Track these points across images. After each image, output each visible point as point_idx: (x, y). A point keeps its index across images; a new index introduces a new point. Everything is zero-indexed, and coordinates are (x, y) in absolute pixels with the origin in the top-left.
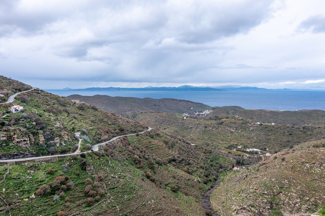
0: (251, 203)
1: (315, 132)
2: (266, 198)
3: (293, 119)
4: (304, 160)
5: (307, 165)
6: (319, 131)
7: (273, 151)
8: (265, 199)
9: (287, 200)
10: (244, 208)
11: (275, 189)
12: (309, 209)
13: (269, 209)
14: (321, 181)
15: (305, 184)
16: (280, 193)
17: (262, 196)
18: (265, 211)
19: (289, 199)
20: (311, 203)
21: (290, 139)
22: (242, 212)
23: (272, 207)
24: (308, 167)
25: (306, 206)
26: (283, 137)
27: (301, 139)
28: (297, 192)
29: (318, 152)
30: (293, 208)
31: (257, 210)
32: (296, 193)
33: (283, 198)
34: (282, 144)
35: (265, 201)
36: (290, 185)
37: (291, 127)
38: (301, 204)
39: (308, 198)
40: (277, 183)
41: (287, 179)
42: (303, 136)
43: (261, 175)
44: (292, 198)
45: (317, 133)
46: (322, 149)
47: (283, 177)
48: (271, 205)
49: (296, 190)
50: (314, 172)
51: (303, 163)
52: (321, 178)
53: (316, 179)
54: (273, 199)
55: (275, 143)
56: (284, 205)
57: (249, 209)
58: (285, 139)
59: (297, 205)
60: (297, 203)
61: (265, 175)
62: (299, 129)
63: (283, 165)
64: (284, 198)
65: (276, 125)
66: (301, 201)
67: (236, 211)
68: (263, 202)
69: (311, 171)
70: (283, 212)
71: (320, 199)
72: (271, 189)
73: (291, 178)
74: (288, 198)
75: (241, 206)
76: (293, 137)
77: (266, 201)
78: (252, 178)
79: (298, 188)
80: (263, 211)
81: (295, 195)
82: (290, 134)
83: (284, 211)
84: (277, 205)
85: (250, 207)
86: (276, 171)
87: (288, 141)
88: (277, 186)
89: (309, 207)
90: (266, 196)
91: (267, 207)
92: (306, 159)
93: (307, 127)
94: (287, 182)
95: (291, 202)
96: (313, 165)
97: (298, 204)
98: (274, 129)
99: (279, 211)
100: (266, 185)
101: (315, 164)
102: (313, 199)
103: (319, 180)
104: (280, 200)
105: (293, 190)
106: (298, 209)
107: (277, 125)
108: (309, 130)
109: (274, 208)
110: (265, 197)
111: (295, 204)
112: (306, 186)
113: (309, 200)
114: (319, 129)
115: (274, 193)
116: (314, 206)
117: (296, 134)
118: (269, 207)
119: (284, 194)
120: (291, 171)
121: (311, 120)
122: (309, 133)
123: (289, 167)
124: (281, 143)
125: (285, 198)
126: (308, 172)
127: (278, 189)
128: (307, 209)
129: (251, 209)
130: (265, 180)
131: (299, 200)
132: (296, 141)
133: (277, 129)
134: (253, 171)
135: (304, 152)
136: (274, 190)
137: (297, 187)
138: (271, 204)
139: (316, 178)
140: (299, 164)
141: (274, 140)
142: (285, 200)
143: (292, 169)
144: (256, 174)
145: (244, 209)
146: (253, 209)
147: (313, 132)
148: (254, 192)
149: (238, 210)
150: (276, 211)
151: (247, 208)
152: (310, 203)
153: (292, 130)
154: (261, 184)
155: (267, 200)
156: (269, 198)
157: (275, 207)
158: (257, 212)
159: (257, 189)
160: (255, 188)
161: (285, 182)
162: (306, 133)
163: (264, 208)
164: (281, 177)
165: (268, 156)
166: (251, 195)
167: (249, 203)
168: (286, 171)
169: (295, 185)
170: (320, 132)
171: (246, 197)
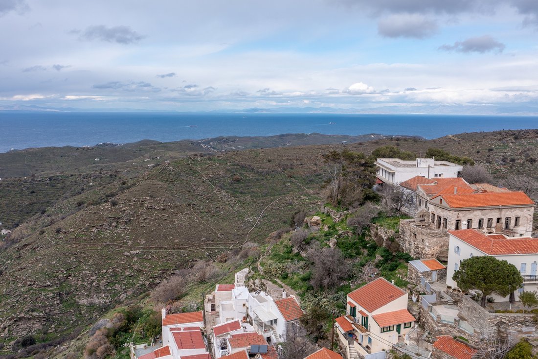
0: (30, 306)
1: (68, 182)
2: (51, 291)
3: (18, 165)
4: (87, 224)
5: (93, 230)
6: (74, 180)
7: (10, 224)
8: (50, 293)
9: (80, 283)
10: (19, 318)
11: (60, 274)
12: (108, 283)
13: (58, 304)
14: (114, 244)
15: (97, 255)
16: (69, 277)
17: (44, 290)
18: (54, 309)
19: (83, 281)
20: (110, 274)
21: (34, 199)
22: (18, 325)
23: (62, 300)
24: (95, 231)
25: (105, 280)
26: (21, 198)
27: (51, 197)
28: (90, 268)
29: (102, 210)
30: (89, 290)
31: (42, 312)
32: (89, 270)
33: (73, 282)
34: (22, 211)
35: (50, 295)
36: (80, 262)
37: (30, 180)
38: (99, 281)
39: (104, 271)
40: (60, 265)
41: (72, 255)
42: (52, 191)
43: (30, 262)
44: (86, 277)
45: (71, 184)
46: (106, 205)
47: (67, 254)
48: (60, 297)
49: (89, 265)
50: (104, 236)
51: (88, 228)
52: (114, 241)
53: (108, 245)
54: (61, 288)
55: (10, 211)
56: (77, 291)
57: (30, 317)
58: (26, 202)
59: (94, 284)
60: (93, 281)
61: (37, 261)
62: (43, 181)
63: (60, 238)
64: (75, 282)
65: (5, 181)
66: (98, 278)
67: (7, 329)
68: (48, 298)
69: (99, 236)
70: (78, 300)
71: (118, 267)
72: (55, 276)
73: (78, 253)
74: (80, 279)
75: (13, 318)
76: (37, 195)
77: (52, 294)
78: (13, 272)
79: (90, 262)
80: (50, 311)
81: (89, 272)
82: (32, 192)
83: (80, 298)
84: (68, 294)
85: (31, 313)
86: (53, 249)
87: (32, 204)
88: (62, 270)
89: (108, 281)
90: (49, 289)
91: (55, 302)
92: (90, 223)
93: (54, 176)
94: (74, 260)
95: (85, 284)
96: (101, 228)
97: (95, 281)
98: (3, 188)
99: (72, 301)
100: (45, 274)
101: (103, 226)
102: (110, 270)
103: (112, 245)
104: (71, 286)
105: (84, 267)
106: (96, 289)
107: (7, 181)
108: (59, 180)
109: (64, 300)
110: (49, 291)
111: (91, 284)
112: (99, 257)
113: (106, 272)
114: (73, 177)
115: (60, 280)
116: (113, 278)
117: (40, 190)
118: (58, 302)
119: (74, 277)
120: (74, 243)
121: (47, 165)
122: (59, 185)
123: (71, 239)
124: (20, 209)
125: (77, 281)
126: (97, 239)
127: (65, 272)
128: (107, 284)
129: (31, 315)
130: (41, 267)
131: (95, 277)
132: (43, 201)
133: (8, 186)
134: (9, 262)
135: (84, 214)
136: (60, 276)
137: (88, 262)
138: (60, 295)
139: (108, 243)
140: (83, 231)
141: (7, 207)
142: (77, 284)
143: (75, 241)
144: (19, 264)
145: (21, 319)
146: (35, 314)
147: (65, 184)
148: (29, 290)
149: (9, 326)
150: (69, 302)
151: (25, 317)
152: (109, 276)
153: (34, 185)
154: (37, 274)
155: (54, 293)
156: (55, 289)
157: (65, 297)
158: (42, 315)
159: (33, 284)
160: (29, 283)
161: (71, 261)
162: (55, 186)
163: (52, 306)
164: (63, 255)
165: (6, 234)
166: (26, 296)
167: (26, 308)
168: (67, 246)
169: (85, 260)
170: (76, 182)
171: (17, 303)
